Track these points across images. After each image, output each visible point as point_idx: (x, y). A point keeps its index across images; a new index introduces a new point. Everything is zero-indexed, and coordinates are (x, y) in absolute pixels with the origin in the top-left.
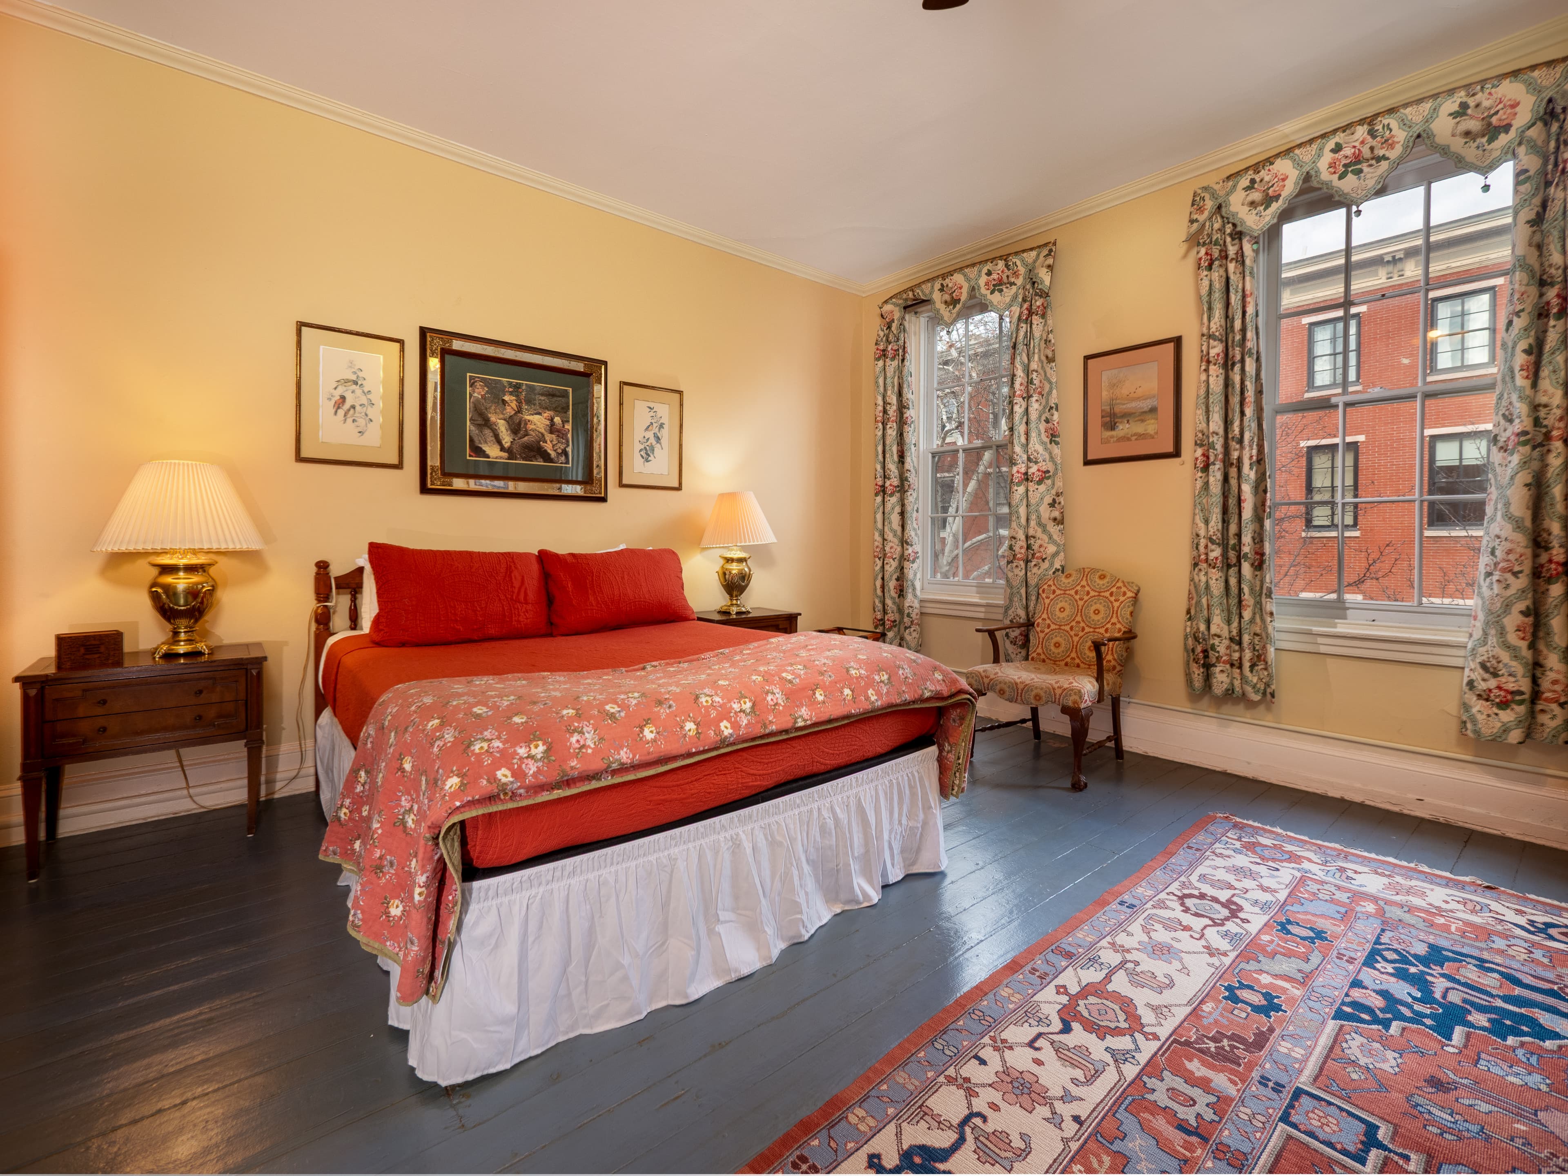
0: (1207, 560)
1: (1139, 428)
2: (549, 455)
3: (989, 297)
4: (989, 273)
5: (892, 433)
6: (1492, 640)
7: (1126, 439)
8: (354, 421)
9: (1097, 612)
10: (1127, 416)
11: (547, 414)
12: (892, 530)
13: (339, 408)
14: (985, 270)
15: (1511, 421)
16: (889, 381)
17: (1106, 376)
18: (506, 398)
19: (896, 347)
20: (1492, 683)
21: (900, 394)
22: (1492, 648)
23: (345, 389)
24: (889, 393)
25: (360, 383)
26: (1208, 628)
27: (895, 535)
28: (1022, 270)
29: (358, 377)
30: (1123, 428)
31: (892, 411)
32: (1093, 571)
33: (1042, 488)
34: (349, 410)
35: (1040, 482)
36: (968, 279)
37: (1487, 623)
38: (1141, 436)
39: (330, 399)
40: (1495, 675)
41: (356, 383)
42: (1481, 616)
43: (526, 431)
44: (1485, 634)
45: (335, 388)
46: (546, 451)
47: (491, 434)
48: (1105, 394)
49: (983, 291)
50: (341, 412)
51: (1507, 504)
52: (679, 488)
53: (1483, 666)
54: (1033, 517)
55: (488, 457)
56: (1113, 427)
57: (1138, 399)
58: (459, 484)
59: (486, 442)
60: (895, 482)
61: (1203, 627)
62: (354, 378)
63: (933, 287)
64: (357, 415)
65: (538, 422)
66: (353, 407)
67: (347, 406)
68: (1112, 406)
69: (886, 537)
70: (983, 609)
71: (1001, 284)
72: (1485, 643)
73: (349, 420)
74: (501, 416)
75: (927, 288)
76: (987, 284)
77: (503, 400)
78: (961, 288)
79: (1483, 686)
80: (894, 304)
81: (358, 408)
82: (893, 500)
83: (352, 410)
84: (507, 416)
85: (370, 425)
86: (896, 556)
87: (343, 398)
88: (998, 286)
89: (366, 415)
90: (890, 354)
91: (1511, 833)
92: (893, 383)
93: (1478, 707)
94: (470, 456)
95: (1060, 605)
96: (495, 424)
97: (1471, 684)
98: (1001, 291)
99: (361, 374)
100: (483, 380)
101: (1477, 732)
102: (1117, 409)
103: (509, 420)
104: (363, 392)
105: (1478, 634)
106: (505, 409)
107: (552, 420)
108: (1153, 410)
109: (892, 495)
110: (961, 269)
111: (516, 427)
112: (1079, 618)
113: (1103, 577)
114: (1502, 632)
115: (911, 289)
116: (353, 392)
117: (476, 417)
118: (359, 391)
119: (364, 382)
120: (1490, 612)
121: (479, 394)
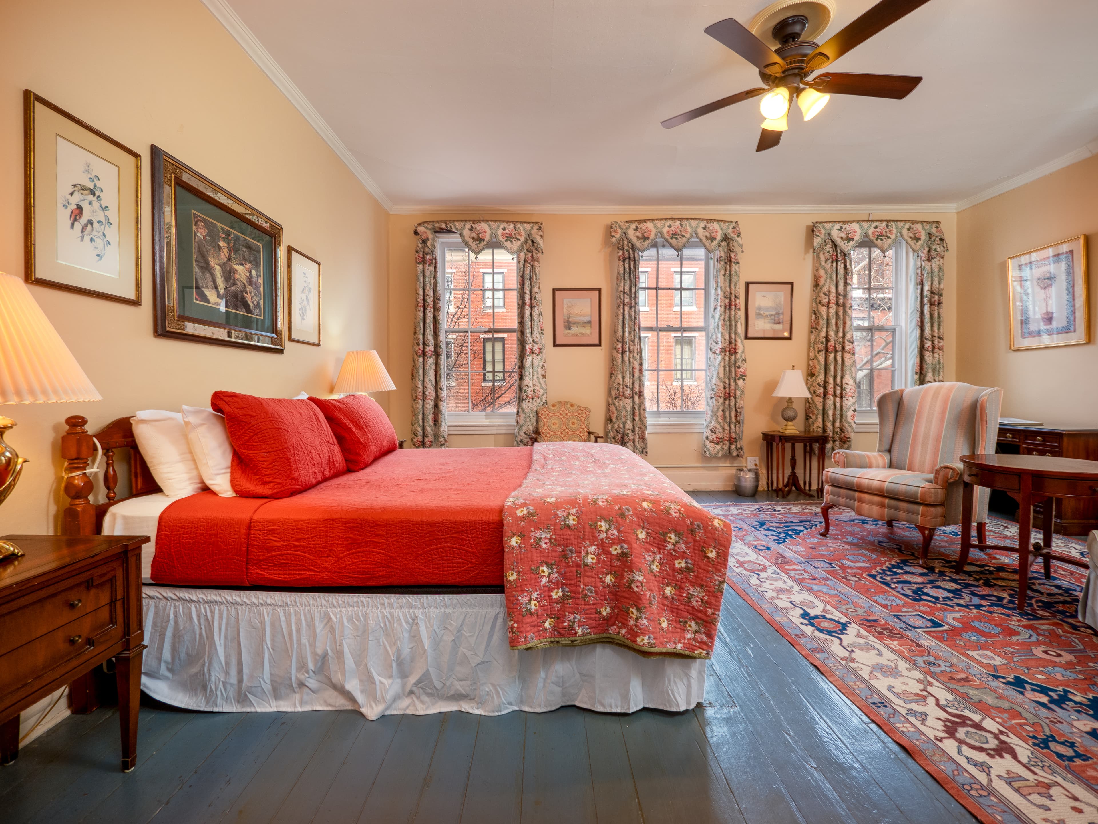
0: (624, 395)
1: (583, 331)
2: (249, 305)
3: (505, 243)
4: (504, 229)
5: (430, 315)
6: (714, 421)
7: (576, 335)
8: (92, 240)
9: (573, 423)
10: (576, 323)
11: (248, 266)
12: (431, 381)
13: (75, 220)
14: (502, 226)
15: (717, 343)
16: (427, 279)
17: (566, 302)
18: (221, 243)
19: (431, 258)
20: (714, 436)
21: (435, 291)
22: (714, 424)
23: (82, 197)
24: (428, 288)
25: (97, 194)
26: (624, 426)
27: (432, 384)
28: (523, 233)
29: (95, 186)
30: (575, 330)
31: (430, 301)
32: (566, 403)
33: (539, 357)
34: (86, 225)
35: (538, 355)
36: (491, 229)
37: (712, 415)
38: (583, 335)
39: (65, 206)
40: (715, 433)
41: (93, 193)
42: (710, 413)
43: (234, 279)
44: (711, 419)
45: (72, 194)
46: (247, 301)
47: (211, 279)
48: (565, 310)
49: (501, 238)
50: (78, 226)
51: (718, 373)
52: (318, 345)
53: (711, 431)
54: (535, 374)
55: (208, 301)
56: (569, 328)
57: (581, 316)
58: (191, 328)
59: (207, 288)
60: (432, 348)
61: (622, 426)
62: (91, 185)
63: (464, 226)
64: (94, 233)
65: (241, 271)
66: (90, 222)
67: (84, 220)
68: (569, 317)
69: (426, 385)
70: (504, 428)
71: (511, 237)
72: (711, 422)
73: (87, 239)
74: (218, 262)
75: (459, 225)
76: (502, 235)
77: (219, 245)
78: (485, 232)
79: (711, 438)
80: (426, 227)
81: (95, 224)
82: (431, 361)
83: (89, 226)
84: (222, 262)
85: (108, 248)
86: (433, 398)
87: (80, 208)
88: (509, 238)
89: (104, 235)
90: (428, 261)
91: (713, 489)
92: (430, 282)
93: (709, 445)
94: (196, 299)
95: (553, 421)
96: (213, 268)
97: (707, 438)
98: (511, 241)
99: (98, 183)
100: (204, 221)
101: (710, 454)
102: (572, 319)
103: (223, 266)
104: (101, 206)
105: (708, 420)
106: (220, 255)
107: (250, 272)
108: (589, 322)
109: (430, 357)
110: (487, 221)
111: (229, 275)
112: (564, 428)
113: (572, 405)
114: (717, 418)
115: (445, 222)
116: (90, 203)
117: (200, 259)
118: (96, 205)
119: (101, 194)
120: (713, 411)
121: (201, 234)
